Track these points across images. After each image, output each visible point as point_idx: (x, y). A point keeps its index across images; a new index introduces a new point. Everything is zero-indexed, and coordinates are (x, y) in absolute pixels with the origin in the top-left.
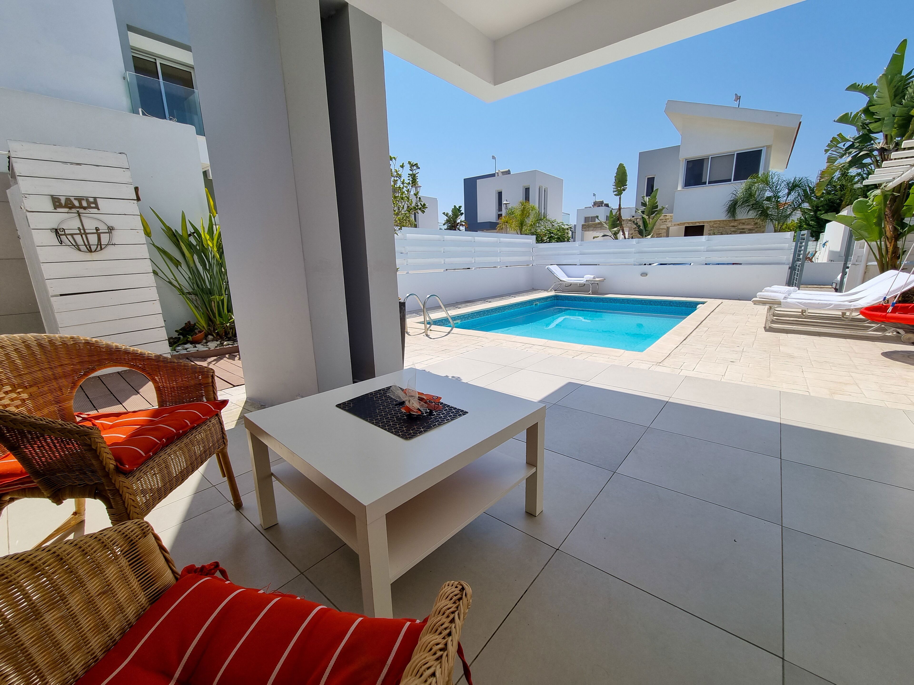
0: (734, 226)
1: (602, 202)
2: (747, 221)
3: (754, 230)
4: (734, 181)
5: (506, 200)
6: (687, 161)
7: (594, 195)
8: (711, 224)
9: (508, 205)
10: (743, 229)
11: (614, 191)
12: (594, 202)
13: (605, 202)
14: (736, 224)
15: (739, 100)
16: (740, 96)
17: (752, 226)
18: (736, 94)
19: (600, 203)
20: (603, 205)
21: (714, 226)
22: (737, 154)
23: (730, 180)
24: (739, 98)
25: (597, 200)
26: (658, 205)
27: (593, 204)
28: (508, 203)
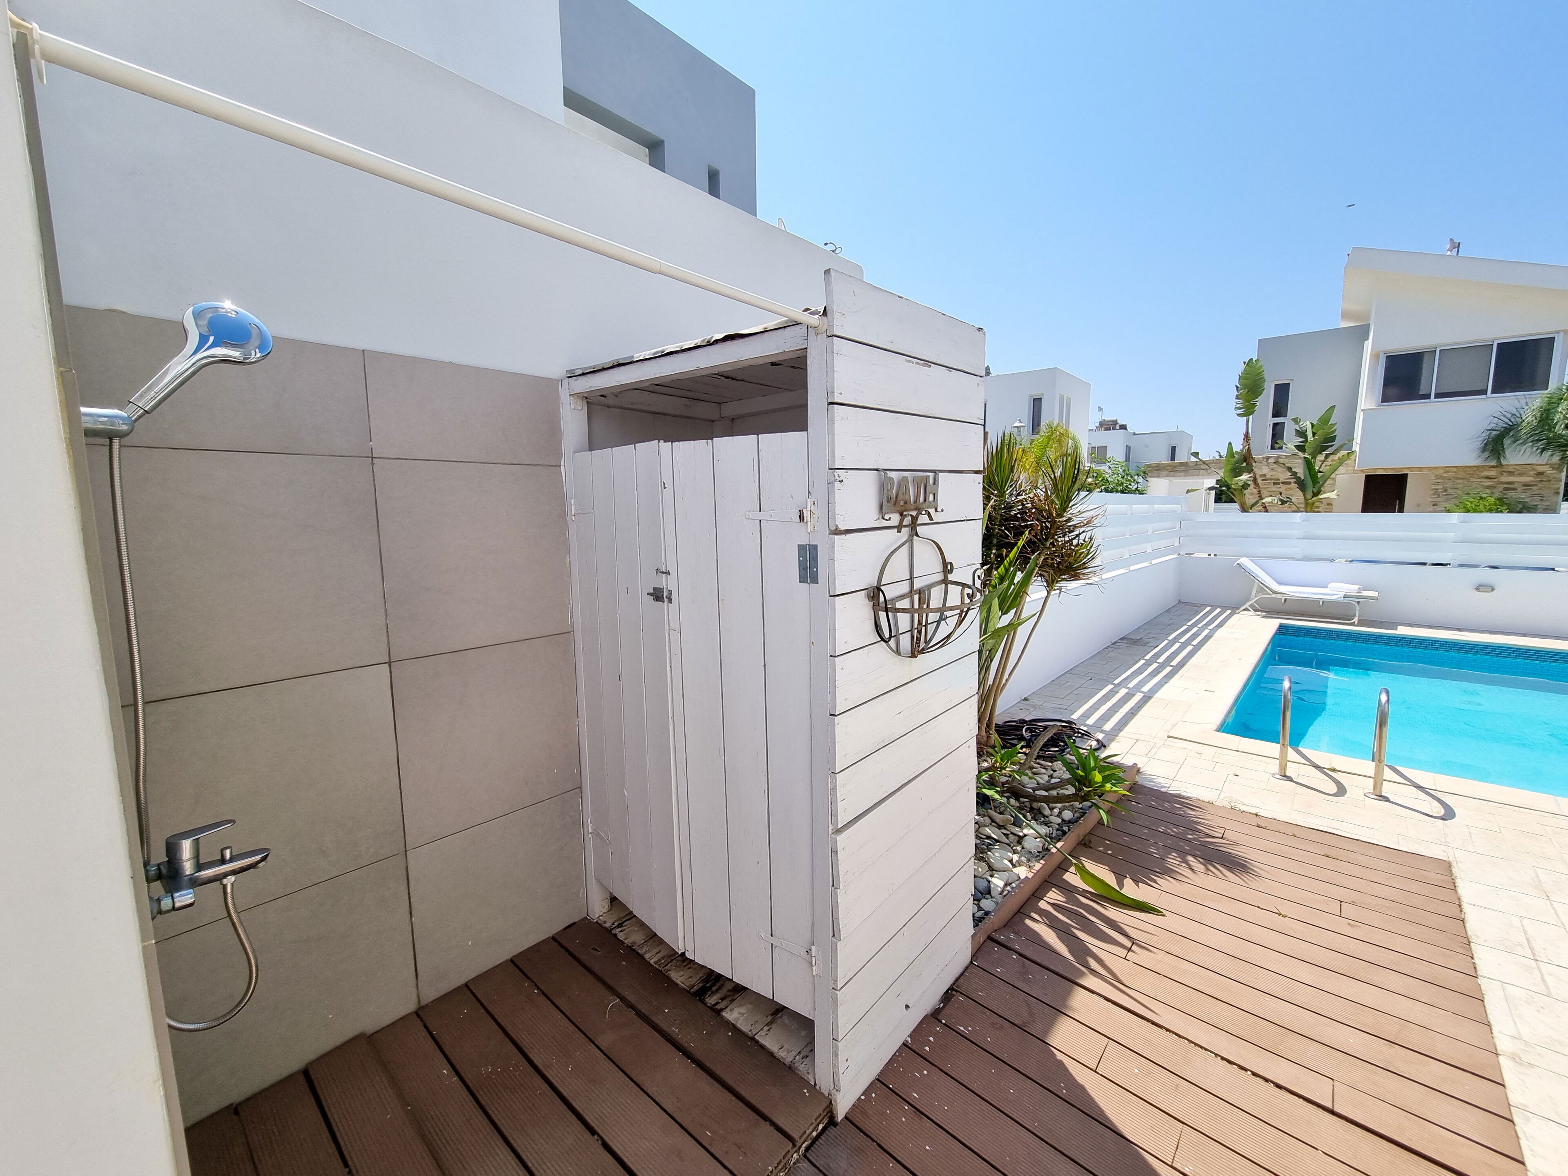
0: (1488, 478)
1: (1115, 423)
2: (1517, 467)
3: (1536, 485)
4: (1493, 393)
5: (1019, 420)
6: (1386, 355)
7: (1100, 409)
8: (1437, 473)
9: (1022, 428)
10: (1509, 483)
11: (1237, 409)
12: (1100, 423)
13: (1120, 422)
14: (1495, 474)
15: (1456, 249)
16: (1459, 243)
17: (1532, 479)
18: (1451, 240)
19: (1112, 423)
20: (1118, 427)
21: (1445, 475)
22: (1499, 344)
23: (1484, 392)
24: (1457, 245)
25: (1107, 419)
26: (1336, 435)
27: (1098, 424)
28: (1024, 425)
